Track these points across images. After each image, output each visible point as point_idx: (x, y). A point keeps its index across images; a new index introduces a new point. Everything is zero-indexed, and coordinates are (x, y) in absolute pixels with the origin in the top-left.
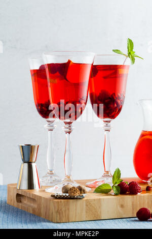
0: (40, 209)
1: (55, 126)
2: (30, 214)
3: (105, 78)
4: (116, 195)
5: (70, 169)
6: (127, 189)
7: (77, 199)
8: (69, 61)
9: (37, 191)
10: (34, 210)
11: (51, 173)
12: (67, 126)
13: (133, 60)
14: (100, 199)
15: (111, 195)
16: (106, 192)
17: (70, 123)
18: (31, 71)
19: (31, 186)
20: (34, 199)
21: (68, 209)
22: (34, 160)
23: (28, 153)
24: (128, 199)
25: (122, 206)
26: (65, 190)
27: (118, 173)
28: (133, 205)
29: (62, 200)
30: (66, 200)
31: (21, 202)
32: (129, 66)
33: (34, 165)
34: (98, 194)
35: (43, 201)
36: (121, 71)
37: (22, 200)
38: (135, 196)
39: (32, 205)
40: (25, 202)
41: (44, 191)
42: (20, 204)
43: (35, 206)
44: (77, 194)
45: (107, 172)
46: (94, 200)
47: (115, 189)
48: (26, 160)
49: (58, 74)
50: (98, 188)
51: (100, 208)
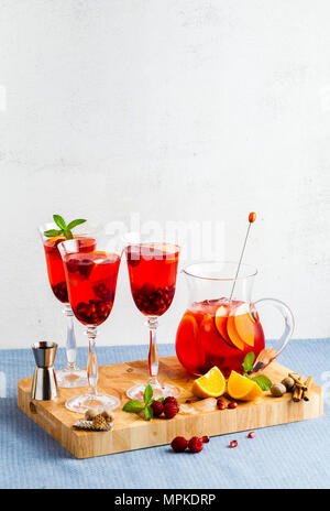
4: (148, 420)
7: (102, 430)
14: (129, 429)
15: (142, 418)
16: (138, 412)
21: (93, 443)
24: (162, 424)
25: (155, 434)
26: (89, 417)
27: (149, 393)
28: (167, 430)
29: (85, 433)
30: (90, 433)
33: (50, 370)
34: (128, 414)
38: (170, 421)
44: (103, 425)
46: (122, 430)
47: (147, 411)
51: (129, 437)
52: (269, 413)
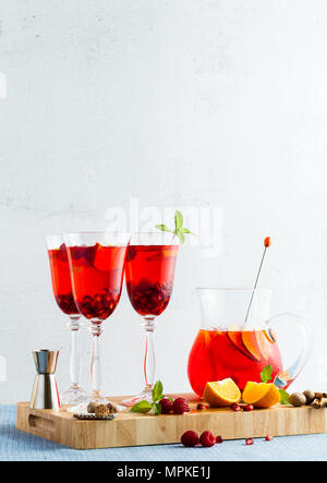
0: (59, 433)
1: (81, 324)
2: (47, 441)
3: (148, 260)
4: (156, 414)
5: (99, 383)
6: (171, 407)
7: (105, 419)
8: (97, 245)
9: (56, 411)
10: (51, 435)
11: (76, 387)
12: (95, 326)
13: (183, 238)
14: (134, 420)
15: (151, 415)
16: (144, 412)
17: (98, 323)
18: (49, 251)
19: (48, 404)
20: (51, 421)
21: (95, 433)
22: (52, 370)
23: (44, 361)
24: (171, 419)
25: (163, 429)
26: (92, 408)
27: (160, 386)
28: (177, 427)
29: (87, 422)
30: (91, 421)
31: (35, 425)
32: (177, 247)
33: (52, 377)
34: (134, 414)
35: (63, 423)
36: (166, 253)
37: (37, 422)
38: (180, 416)
39: (49, 428)
40: (41, 425)
41: (65, 411)
42: (34, 428)
43: (53, 430)
44: (106, 414)
45: (150, 386)
46: (128, 421)
47: (154, 407)
48: (42, 370)
49: (83, 259)
50: (136, 406)
51: (135, 430)
52: (288, 421)
